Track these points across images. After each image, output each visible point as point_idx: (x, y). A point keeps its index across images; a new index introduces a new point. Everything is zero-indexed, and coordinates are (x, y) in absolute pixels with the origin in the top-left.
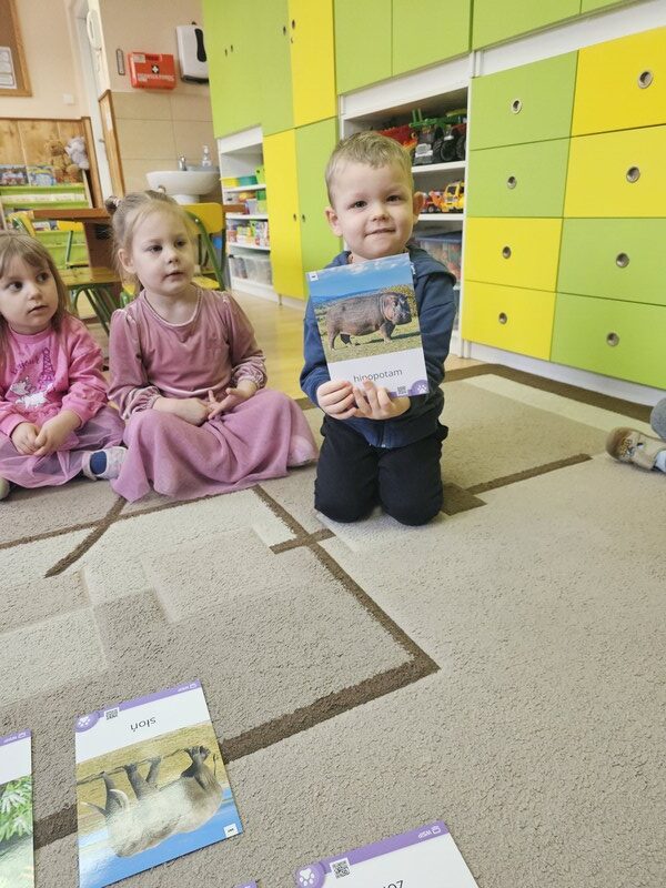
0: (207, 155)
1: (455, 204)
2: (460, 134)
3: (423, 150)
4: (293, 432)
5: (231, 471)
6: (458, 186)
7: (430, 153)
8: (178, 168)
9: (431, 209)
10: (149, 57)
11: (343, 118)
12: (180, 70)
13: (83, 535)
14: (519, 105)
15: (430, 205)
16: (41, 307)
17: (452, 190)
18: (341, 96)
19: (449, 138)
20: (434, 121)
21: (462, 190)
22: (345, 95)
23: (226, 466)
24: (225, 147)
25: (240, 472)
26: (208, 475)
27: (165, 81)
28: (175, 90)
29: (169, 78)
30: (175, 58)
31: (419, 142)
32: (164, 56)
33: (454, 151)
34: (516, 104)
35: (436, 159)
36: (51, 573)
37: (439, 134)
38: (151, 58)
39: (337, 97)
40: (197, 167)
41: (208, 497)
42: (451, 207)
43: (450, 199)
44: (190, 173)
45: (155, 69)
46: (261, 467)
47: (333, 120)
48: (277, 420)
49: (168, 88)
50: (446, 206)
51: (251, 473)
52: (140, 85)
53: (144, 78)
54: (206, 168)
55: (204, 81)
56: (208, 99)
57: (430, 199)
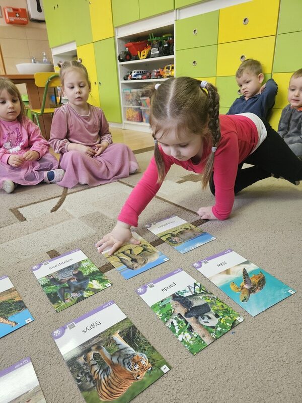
0: (45, 56)
1: (170, 74)
2: (171, 44)
3: (154, 51)
4: (130, 160)
5: (108, 174)
6: (171, 66)
7: (158, 52)
8: (32, 62)
9: (159, 77)
10: (14, 10)
11: (117, 37)
12: (29, 16)
13: (58, 200)
14: (196, 32)
15: (158, 75)
16: (14, 112)
17: (168, 68)
18: (115, 28)
19: (166, 45)
20: (159, 38)
21: (173, 68)
22: (117, 27)
23: (106, 173)
24: (55, 52)
25: (111, 175)
26: (100, 177)
27: (23, 21)
28: (27, 25)
29: (25, 19)
30: (27, 10)
31: (152, 48)
32: (21, 9)
33: (169, 51)
34: (195, 31)
35: (161, 55)
36: (52, 211)
37: (161, 44)
38: (15, 10)
39: (114, 28)
40: (41, 62)
41: (101, 185)
42: (168, 75)
43: (167, 72)
44: (38, 64)
45: (18, 15)
46: (118, 173)
47: (113, 39)
48: (123, 155)
49: (23, 24)
50: (166, 75)
51: (116, 175)
52: (10, 23)
53: (12, 19)
54: (45, 62)
55: (43, 22)
56: (46, 30)
57: (159, 72)
